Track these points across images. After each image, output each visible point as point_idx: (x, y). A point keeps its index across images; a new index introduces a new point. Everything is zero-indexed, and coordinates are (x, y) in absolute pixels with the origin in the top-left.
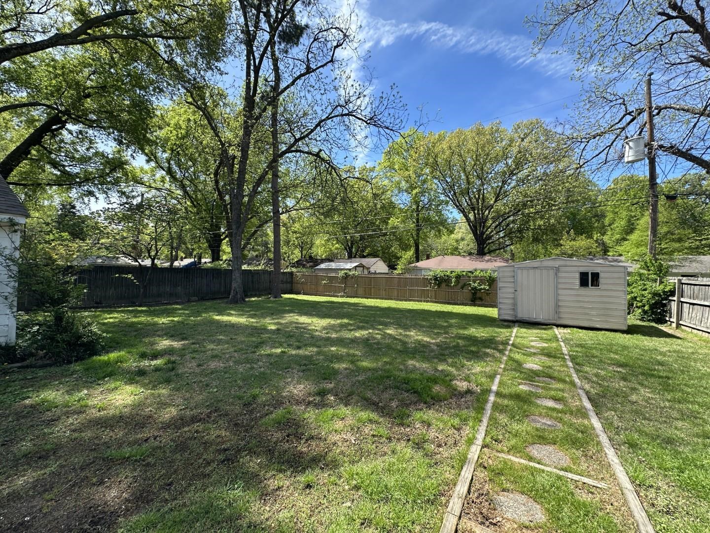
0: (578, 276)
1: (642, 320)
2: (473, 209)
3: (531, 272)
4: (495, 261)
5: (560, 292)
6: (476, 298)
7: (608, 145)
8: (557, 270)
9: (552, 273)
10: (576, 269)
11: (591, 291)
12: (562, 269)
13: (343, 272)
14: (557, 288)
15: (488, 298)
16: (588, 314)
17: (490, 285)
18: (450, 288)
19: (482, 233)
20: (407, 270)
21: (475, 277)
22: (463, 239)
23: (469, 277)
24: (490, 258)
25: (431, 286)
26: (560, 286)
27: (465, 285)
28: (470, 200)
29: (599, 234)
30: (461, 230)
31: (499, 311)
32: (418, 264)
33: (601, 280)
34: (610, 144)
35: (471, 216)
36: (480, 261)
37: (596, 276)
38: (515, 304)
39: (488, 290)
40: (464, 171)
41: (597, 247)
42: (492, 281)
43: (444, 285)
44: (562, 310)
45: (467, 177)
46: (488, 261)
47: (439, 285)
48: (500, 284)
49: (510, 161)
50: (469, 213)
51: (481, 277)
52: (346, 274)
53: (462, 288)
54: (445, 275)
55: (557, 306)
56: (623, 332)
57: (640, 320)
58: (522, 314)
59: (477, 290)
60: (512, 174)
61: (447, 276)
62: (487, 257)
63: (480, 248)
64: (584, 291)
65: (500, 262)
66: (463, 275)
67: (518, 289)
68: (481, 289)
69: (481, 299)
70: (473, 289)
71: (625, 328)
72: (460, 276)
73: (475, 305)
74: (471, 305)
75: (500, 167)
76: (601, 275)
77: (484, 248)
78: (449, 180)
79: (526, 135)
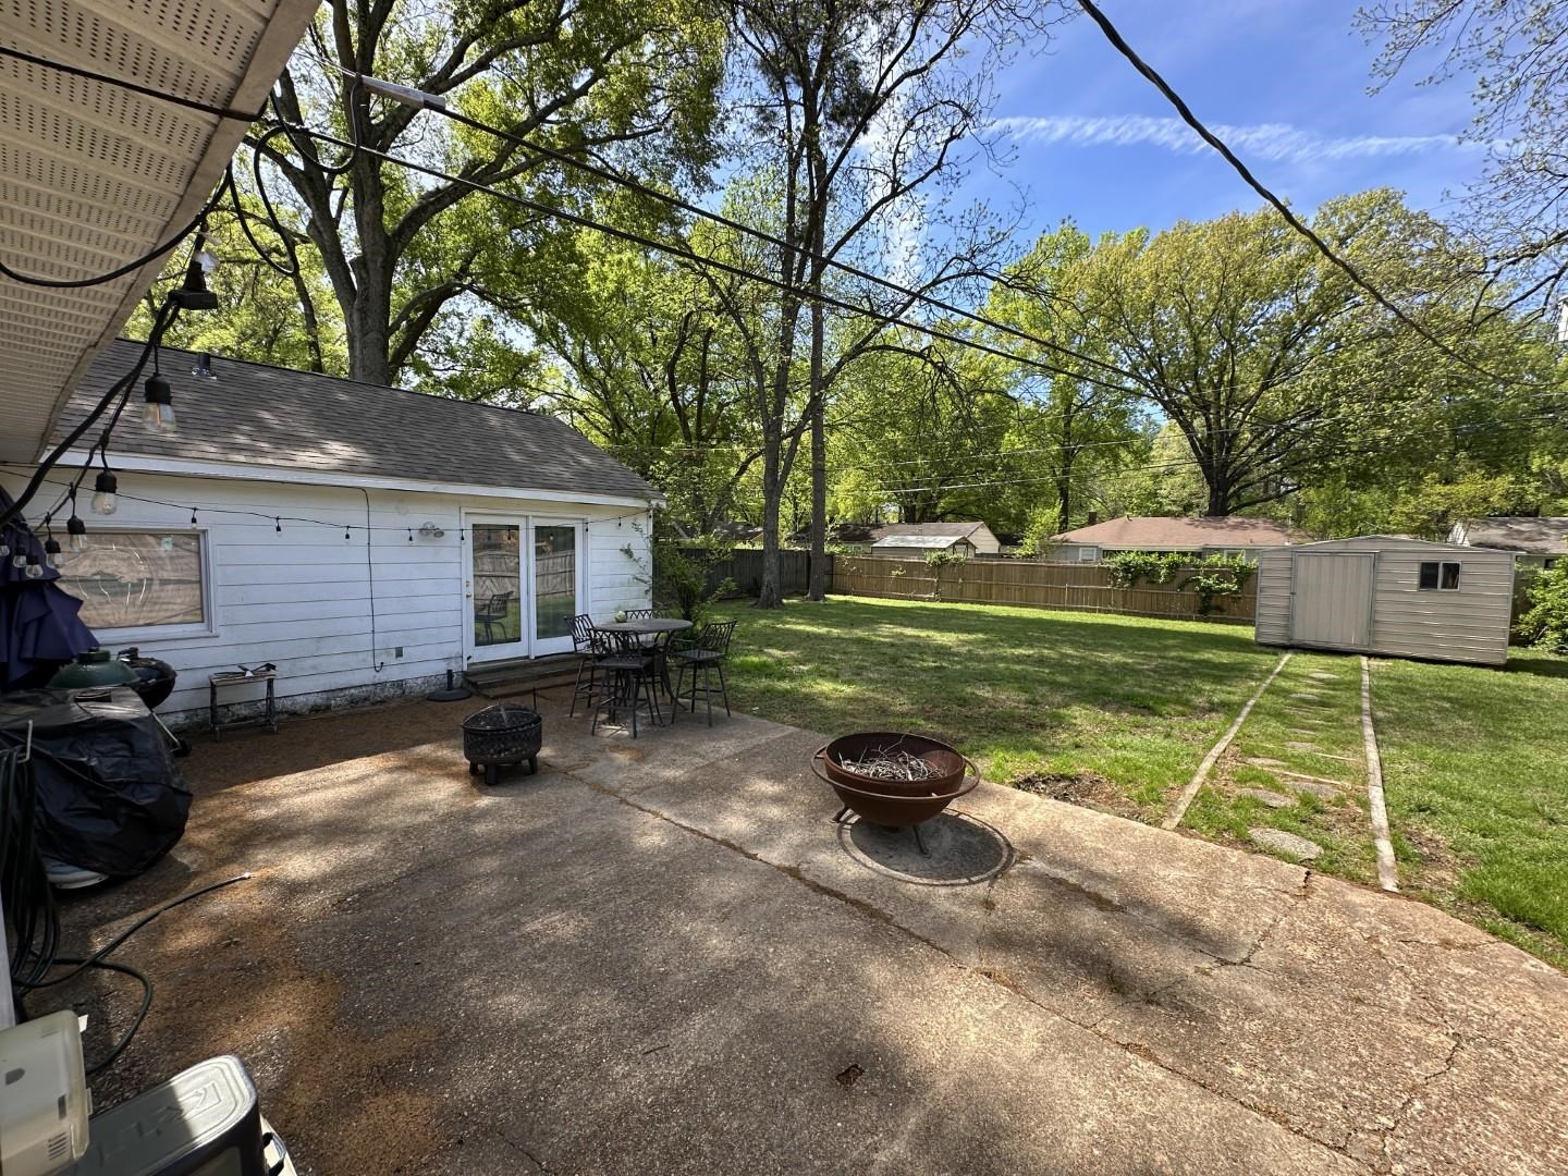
0: (1416, 569)
1: (1558, 652)
2: (1205, 408)
3: (1326, 561)
4: (1254, 526)
5: (1380, 596)
6: (1209, 606)
7: (1550, 274)
8: (1377, 558)
9: (1366, 563)
10: (1415, 557)
11: (1440, 597)
12: (1387, 556)
13: (934, 555)
14: (1374, 591)
15: (1235, 607)
16: (1431, 637)
17: (1240, 583)
18: (1155, 586)
19: (1225, 465)
20: (1048, 548)
21: (1209, 566)
22: (1171, 473)
23: (1197, 567)
24: (1240, 520)
25: (1115, 581)
26: (1380, 587)
27: (1187, 581)
28: (1199, 388)
29: (1548, 458)
30: (1166, 452)
31: (1257, 630)
32: (1070, 535)
33: (1462, 578)
34: (1556, 272)
35: (1198, 423)
36: (1216, 528)
37: (1453, 571)
38: (1289, 617)
39: (1236, 592)
40: (1189, 326)
41: (1537, 489)
42: (1246, 576)
43: (1142, 581)
44: (1382, 628)
45: (1195, 338)
46: (1235, 527)
47: (1133, 582)
48: (1262, 582)
49: (1306, 295)
50: (1194, 417)
51: (1223, 566)
52: (940, 558)
53: (1182, 587)
54: (1146, 563)
55: (1373, 622)
56: (1497, 667)
57: (1556, 652)
58: (1301, 634)
59: (1212, 591)
60: (1310, 323)
61: (1151, 564)
62: (1232, 520)
63: (1217, 497)
64: (1427, 597)
65: (1267, 529)
66: (1184, 563)
67: (1299, 591)
68: (1223, 590)
69: (1220, 609)
70: (1203, 589)
71: (1502, 662)
72: (1178, 565)
73: (1206, 621)
74: (1198, 620)
75: (1279, 309)
76: (1463, 568)
77: (1226, 499)
78: (1147, 344)
79: (1352, 231)
